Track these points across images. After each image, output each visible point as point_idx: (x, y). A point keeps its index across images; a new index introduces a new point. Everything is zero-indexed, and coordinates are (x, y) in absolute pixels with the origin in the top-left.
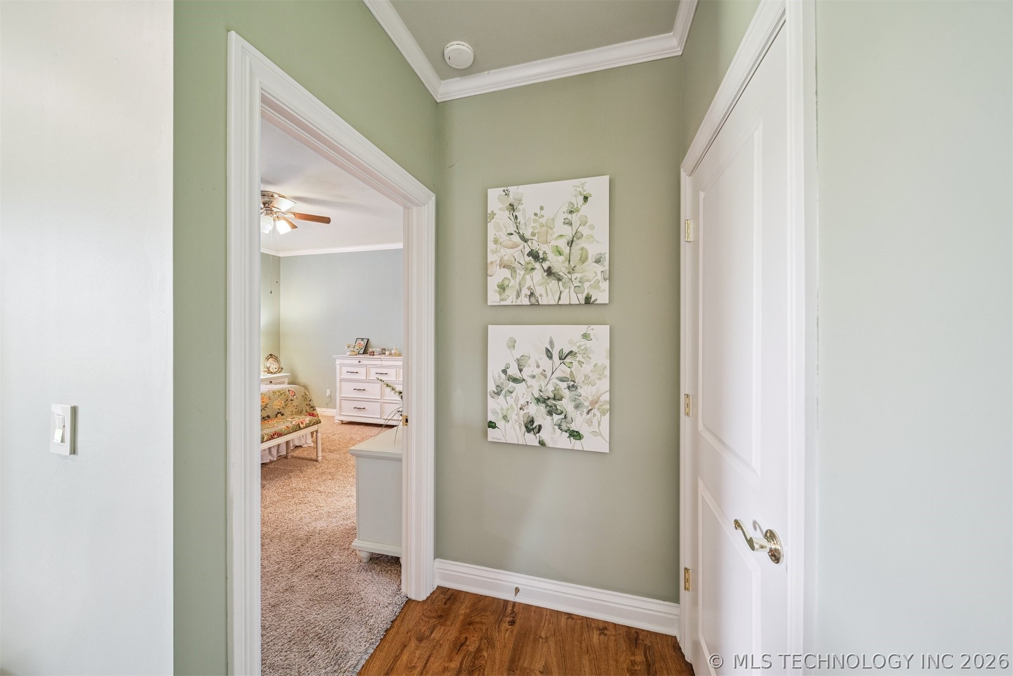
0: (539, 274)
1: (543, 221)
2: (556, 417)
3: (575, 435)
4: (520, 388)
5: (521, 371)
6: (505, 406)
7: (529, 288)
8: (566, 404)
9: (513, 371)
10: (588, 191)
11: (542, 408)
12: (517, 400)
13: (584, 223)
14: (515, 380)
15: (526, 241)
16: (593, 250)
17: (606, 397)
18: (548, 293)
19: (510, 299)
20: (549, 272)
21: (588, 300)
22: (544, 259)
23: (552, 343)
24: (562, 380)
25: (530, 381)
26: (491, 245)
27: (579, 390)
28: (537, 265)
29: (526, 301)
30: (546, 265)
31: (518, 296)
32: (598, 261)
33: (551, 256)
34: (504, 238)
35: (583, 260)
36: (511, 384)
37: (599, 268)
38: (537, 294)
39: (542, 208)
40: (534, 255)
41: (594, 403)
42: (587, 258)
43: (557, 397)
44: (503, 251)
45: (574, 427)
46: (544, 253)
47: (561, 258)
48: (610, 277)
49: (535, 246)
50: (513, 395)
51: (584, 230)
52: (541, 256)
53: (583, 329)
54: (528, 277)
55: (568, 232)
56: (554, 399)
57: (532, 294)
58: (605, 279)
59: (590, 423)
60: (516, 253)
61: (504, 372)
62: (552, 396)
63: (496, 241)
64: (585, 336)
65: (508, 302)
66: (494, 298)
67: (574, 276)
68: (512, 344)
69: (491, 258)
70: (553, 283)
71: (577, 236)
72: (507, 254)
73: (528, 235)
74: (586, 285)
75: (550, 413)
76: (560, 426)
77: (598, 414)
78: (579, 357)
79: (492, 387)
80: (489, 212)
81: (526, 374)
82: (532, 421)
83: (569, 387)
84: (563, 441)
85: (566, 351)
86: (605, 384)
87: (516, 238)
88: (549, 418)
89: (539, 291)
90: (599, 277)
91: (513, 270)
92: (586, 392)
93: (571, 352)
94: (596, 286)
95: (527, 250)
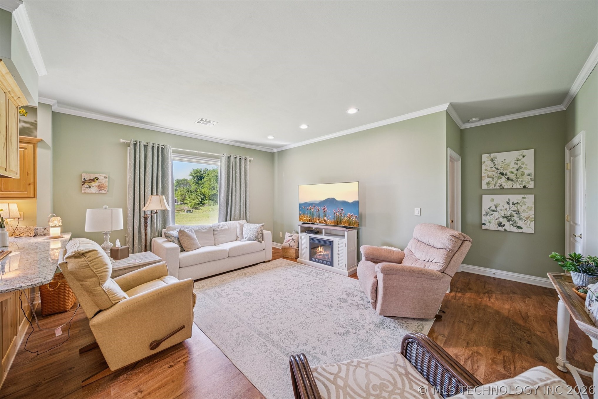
0: (504, 179)
1: (505, 163)
2: (511, 222)
3: (520, 228)
4: (495, 214)
5: (496, 208)
6: (489, 218)
7: (499, 184)
8: (516, 218)
9: (493, 208)
10: (524, 154)
11: (505, 219)
12: (494, 217)
13: (523, 163)
14: (494, 211)
15: (498, 169)
16: (527, 172)
17: (533, 216)
18: (508, 185)
19: (492, 187)
20: (508, 179)
21: (525, 187)
22: (506, 175)
23: (509, 200)
24: (513, 211)
25: (500, 211)
26: (483, 171)
27: (521, 214)
28: (503, 177)
29: (499, 188)
30: (506, 177)
31: (495, 186)
32: (529, 175)
33: (508, 174)
34: (489, 169)
35: (523, 174)
36: (492, 212)
37: (529, 177)
38: (503, 185)
39: (505, 160)
40: (502, 174)
41: (527, 218)
42: (524, 174)
43: (512, 216)
44: (488, 173)
45: (518, 225)
46: (506, 173)
47: (513, 175)
48: (534, 180)
49: (502, 171)
50: (493, 215)
51: (523, 166)
52: (505, 174)
53: (523, 196)
54: (499, 180)
55: (516, 167)
56: (510, 217)
57: (501, 185)
58: (532, 181)
59: (526, 224)
60: (494, 173)
61: (489, 208)
62: (509, 216)
63: (486, 170)
64: (523, 198)
65: (491, 188)
66: (484, 186)
67: (518, 180)
68: (493, 200)
69: (483, 175)
70: (510, 182)
71: (520, 168)
72: (490, 174)
73: (499, 167)
74: (524, 182)
75: (509, 221)
76: (513, 225)
77: (529, 222)
78: (521, 204)
79: (484, 213)
80: (483, 161)
81: (498, 209)
82: (501, 223)
83: (516, 213)
84: (515, 229)
85: (515, 202)
86: (532, 212)
87: (494, 169)
88: (508, 223)
89: (503, 184)
90: (530, 180)
91: (493, 179)
92: (524, 215)
93: (517, 203)
94: (528, 182)
95: (499, 172)
